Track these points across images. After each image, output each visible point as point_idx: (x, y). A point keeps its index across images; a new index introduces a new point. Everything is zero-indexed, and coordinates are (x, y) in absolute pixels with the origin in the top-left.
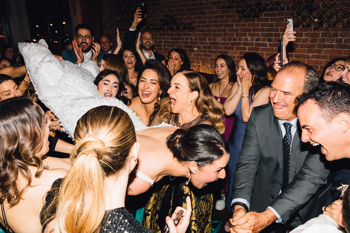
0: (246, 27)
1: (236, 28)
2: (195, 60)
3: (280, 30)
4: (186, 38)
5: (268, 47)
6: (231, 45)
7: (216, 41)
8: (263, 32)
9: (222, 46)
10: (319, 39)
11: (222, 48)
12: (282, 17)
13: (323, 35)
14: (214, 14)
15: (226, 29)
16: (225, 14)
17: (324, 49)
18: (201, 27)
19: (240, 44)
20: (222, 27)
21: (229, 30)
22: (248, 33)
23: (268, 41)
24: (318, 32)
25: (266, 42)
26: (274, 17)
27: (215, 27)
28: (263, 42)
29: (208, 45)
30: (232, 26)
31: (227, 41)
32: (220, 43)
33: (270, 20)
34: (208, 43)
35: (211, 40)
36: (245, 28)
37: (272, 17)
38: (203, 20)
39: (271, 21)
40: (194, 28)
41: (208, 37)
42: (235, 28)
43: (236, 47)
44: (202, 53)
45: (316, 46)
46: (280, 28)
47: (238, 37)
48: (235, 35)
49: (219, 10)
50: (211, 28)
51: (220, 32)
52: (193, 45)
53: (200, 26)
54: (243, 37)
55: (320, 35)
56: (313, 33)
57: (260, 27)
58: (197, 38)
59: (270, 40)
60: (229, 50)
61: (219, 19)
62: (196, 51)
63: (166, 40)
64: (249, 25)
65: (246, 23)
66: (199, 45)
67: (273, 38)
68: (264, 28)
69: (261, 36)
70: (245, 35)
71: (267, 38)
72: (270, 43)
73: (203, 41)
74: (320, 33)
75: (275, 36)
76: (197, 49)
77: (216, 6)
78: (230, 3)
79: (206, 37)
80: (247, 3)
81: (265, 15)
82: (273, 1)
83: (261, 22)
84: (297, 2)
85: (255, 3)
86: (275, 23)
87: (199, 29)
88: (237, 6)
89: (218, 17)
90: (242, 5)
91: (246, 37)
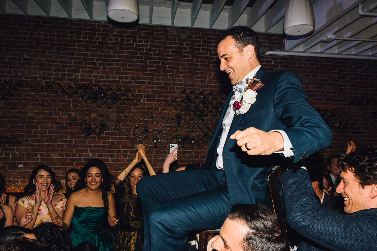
0: (86, 143)
1: (76, 144)
2: (20, 179)
3: (120, 147)
4: (5, 153)
5: (111, 162)
6: (69, 161)
7: (50, 156)
8: (104, 149)
9: (58, 162)
10: (154, 155)
11: (59, 164)
12: (121, 136)
13: (156, 152)
14: (48, 129)
15: (64, 145)
16: (62, 130)
17: (158, 163)
18: (30, 142)
19: (81, 160)
20: (58, 143)
21: (67, 146)
22: (89, 149)
24: (152, 150)
25: (108, 158)
26: (114, 136)
27: (49, 143)
28: (105, 158)
29: (39, 161)
30: (71, 142)
31: (65, 157)
32: (55, 158)
33: (110, 138)
34: (40, 159)
35: (44, 156)
36: (86, 144)
38: (33, 134)
39: (112, 140)
40: (20, 143)
41: (39, 153)
42: (74, 144)
43: (75, 163)
44: (30, 171)
45: (152, 161)
46: (120, 145)
47: (78, 153)
48: (74, 151)
49: (54, 126)
50: (44, 144)
51: (56, 147)
52: (17, 162)
53: (28, 141)
54: (84, 153)
55: (154, 152)
56: (149, 151)
57: (101, 144)
58: (24, 154)
59: (112, 156)
60: (67, 166)
61: (54, 135)
62: (21, 168)
64: (89, 142)
65: (87, 140)
66: (26, 161)
67: (115, 154)
68: (105, 145)
69: (103, 152)
70: (86, 151)
71: (109, 154)
72: (112, 159)
73: (32, 157)
74: (153, 151)
75: (116, 152)
76: (23, 166)
77: (50, 121)
78: (73, 121)
79: (36, 153)
80: (92, 122)
81: (106, 134)
82: (117, 123)
83: (103, 140)
84: (138, 126)
85: (100, 123)
86: (116, 142)
87: (26, 144)
88: (81, 124)
89: (53, 132)
90: (87, 124)
91: (87, 153)
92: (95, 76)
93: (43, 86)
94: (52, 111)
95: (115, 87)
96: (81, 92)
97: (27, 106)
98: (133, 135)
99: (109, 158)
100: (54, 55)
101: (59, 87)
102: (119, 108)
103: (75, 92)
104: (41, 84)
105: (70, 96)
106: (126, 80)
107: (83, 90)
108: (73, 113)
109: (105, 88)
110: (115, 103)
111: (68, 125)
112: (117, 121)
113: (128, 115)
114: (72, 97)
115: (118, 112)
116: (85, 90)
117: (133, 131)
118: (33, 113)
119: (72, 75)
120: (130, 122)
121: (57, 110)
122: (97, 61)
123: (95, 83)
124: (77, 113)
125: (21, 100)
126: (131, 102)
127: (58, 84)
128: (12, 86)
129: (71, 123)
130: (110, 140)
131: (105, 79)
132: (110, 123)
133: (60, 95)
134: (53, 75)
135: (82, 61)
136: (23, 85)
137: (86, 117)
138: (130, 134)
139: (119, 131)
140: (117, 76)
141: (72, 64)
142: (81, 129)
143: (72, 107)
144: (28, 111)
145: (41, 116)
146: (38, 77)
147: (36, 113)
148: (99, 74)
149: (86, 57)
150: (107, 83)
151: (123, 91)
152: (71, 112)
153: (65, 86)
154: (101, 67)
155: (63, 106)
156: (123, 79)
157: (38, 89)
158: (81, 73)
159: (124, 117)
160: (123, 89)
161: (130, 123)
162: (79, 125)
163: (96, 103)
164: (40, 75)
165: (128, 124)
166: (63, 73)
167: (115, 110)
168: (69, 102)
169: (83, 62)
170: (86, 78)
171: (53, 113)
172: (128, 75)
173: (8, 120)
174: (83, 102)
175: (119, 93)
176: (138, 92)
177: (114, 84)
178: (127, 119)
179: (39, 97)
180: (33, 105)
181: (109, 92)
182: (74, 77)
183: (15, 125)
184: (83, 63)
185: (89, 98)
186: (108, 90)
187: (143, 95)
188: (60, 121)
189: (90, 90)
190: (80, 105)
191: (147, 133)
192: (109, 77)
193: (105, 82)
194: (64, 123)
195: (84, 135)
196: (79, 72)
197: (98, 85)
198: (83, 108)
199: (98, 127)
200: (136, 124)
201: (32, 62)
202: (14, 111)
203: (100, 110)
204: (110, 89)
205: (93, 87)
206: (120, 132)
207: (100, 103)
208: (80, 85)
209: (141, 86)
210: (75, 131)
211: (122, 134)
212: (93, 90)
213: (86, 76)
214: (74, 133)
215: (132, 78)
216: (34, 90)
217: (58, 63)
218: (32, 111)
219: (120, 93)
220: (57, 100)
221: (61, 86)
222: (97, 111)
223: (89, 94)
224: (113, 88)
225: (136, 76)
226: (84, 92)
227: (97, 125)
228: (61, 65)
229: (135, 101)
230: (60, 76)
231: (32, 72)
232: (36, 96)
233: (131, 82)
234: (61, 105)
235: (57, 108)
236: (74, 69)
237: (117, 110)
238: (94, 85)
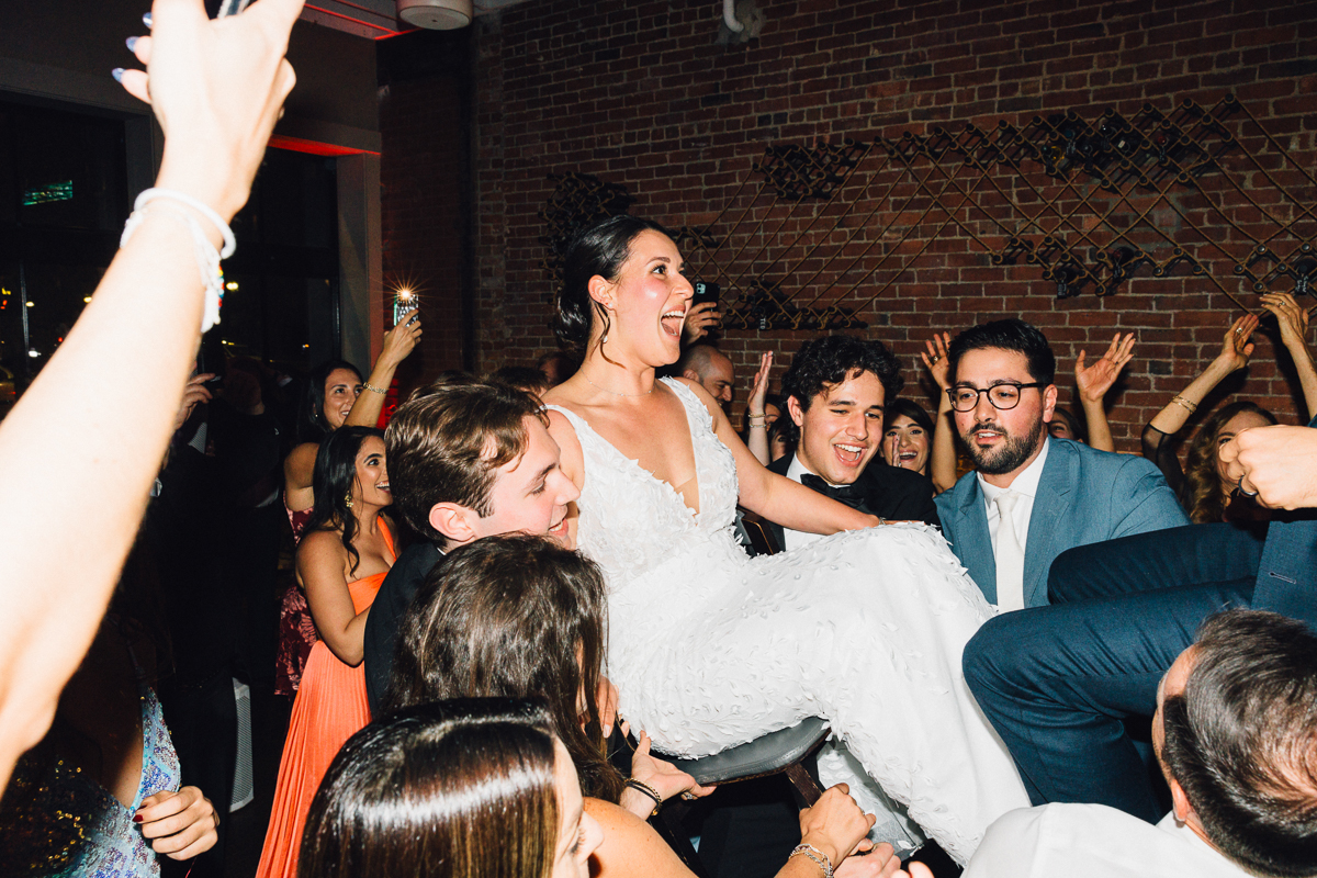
0: (1064, 323)
3: (1193, 336)
5: (1153, 390)
12: (1198, 294)
14: (941, 280)
16: (984, 283)
18: (889, 322)
22: (1072, 343)
23: (1150, 372)
25: (1144, 375)
26: (1169, 295)
27: (944, 324)
29: (916, 381)
33: (1154, 303)
34: (918, 376)
36: (1061, 327)
37: (1164, 295)
38: (898, 298)
39: (1157, 308)
40: (864, 325)
46: (1193, 329)
49: (960, 269)
50: (931, 327)
53: (884, 320)
59: (1156, 368)
61: (958, 297)
63: (745, 364)
64: (1075, 319)
65: (1067, 312)
67: (1171, 360)
70: (1065, 350)
71: (1149, 359)
72: (1160, 378)
75: (1176, 355)
77: (947, 254)
78: (1017, 248)
79: (909, 355)
80: (1084, 248)
81: (1138, 287)
82: (1179, 246)
83: (1124, 311)
84: (1269, 251)
85: (1112, 249)
86: (1175, 314)
87: (881, 330)
88: (1045, 258)
89: (957, 290)
90: (1065, 256)
91: (1066, 358)
92: (1096, 79)
93: (922, 140)
94: (952, 219)
95: (1176, 105)
96: (1046, 145)
97: (878, 213)
98: (1247, 288)
99: (1148, 375)
100: (956, 29)
101: (971, 139)
102: (1190, 185)
103: (1026, 145)
104: (917, 136)
105: (1007, 164)
106: (1225, 70)
107: (1053, 135)
108: (1019, 220)
109: (1132, 116)
110: (1174, 170)
111: (1003, 263)
112: (1181, 237)
113: (1230, 210)
114: (1013, 168)
115: (1186, 202)
116: (1058, 134)
117: (1246, 273)
118: (897, 231)
119: (1014, 87)
120: (1234, 237)
121: (967, 216)
122: (1104, 18)
123: (1099, 102)
124: (1032, 219)
125: (864, 196)
126: (1242, 157)
127: (970, 127)
128: (839, 154)
129: (1013, 256)
130: (1151, 308)
131: (1135, 81)
132: (1153, 247)
133: (975, 166)
134: (955, 98)
135: (1050, 29)
136: (868, 146)
137: (1064, 233)
138: (1237, 285)
139: (1190, 275)
140: (1186, 59)
141: (1017, 48)
142: (1045, 274)
143: (1015, 200)
144: (884, 228)
145: (920, 239)
146: (910, 115)
147: (906, 230)
148: (1114, 64)
149: (1066, 12)
150: (1144, 97)
151: (1207, 119)
152: (1013, 219)
153: (990, 131)
154: (1119, 39)
155: (986, 200)
156: (1209, 67)
157: (910, 152)
158: (1045, 75)
159: (1210, 221)
160: (1207, 108)
161: (1238, 242)
162: (1037, 262)
163: (1098, 177)
164: (916, 107)
165: (1223, 245)
166: (985, 85)
167: (1172, 197)
168: (1007, 183)
169: (1052, 33)
170: (1064, 89)
171: (955, 226)
172: (1234, 49)
173: (830, 258)
174: (1054, 180)
175: (1192, 125)
176: (1276, 113)
177: (1171, 96)
178: (1225, 226)
179: (914, 177)
180: (897, 205)
181: (1152, 128)
182: (1023, 93)
183: (849, 273)
184: (1055, 36)
185: (1074, 160)
186: (1144, 123)
187: (1300, 118)
188: (977, 253)
189: (1078, 133)
190: (1041, 189)
191: (1311, 278)
192: (1149, 71)
193: (1136, 91)
194: (990, 259)
195: (1055, 296)
196: (1040, 74)
197: (1108, 109)
198: (1051, 201)
199: (1106, 264)
200: (1262, 241)
201: (891, 69)
202: (847, 230)
203: (1114, 201)
204: (1158, 117)
205: (1087, 120)
206: (1193, 277)
207: (1117, 175)
208: (1043, 119)
209: (1293, 83)
210: (1027, 284)
211: (1201, 286)
212: (1089, 131)
213: (1064, 81)
214: (1021, 290)
215: (1250, 57)
216: (898, 158)
217: (971, 55)
218: (893, 228)
219: (1195, 127)
220: (965, 181)
221: (977, 133)
222: (1103, 207)
223: (1074, 148)
224: (1163, 112)
225: (1267, 46)
226: (1055, 143)
227: (1101, 255)
228: (978, 60)
229: (1263, 151)
230: (976, 100)
231: (891, 101)
232: (904, 178)
233: (1245, 75)
234: (980, 196)
235: (967, 209)
236: (1024, 63)
237: (1180, 195)
238: (1094, 111)
